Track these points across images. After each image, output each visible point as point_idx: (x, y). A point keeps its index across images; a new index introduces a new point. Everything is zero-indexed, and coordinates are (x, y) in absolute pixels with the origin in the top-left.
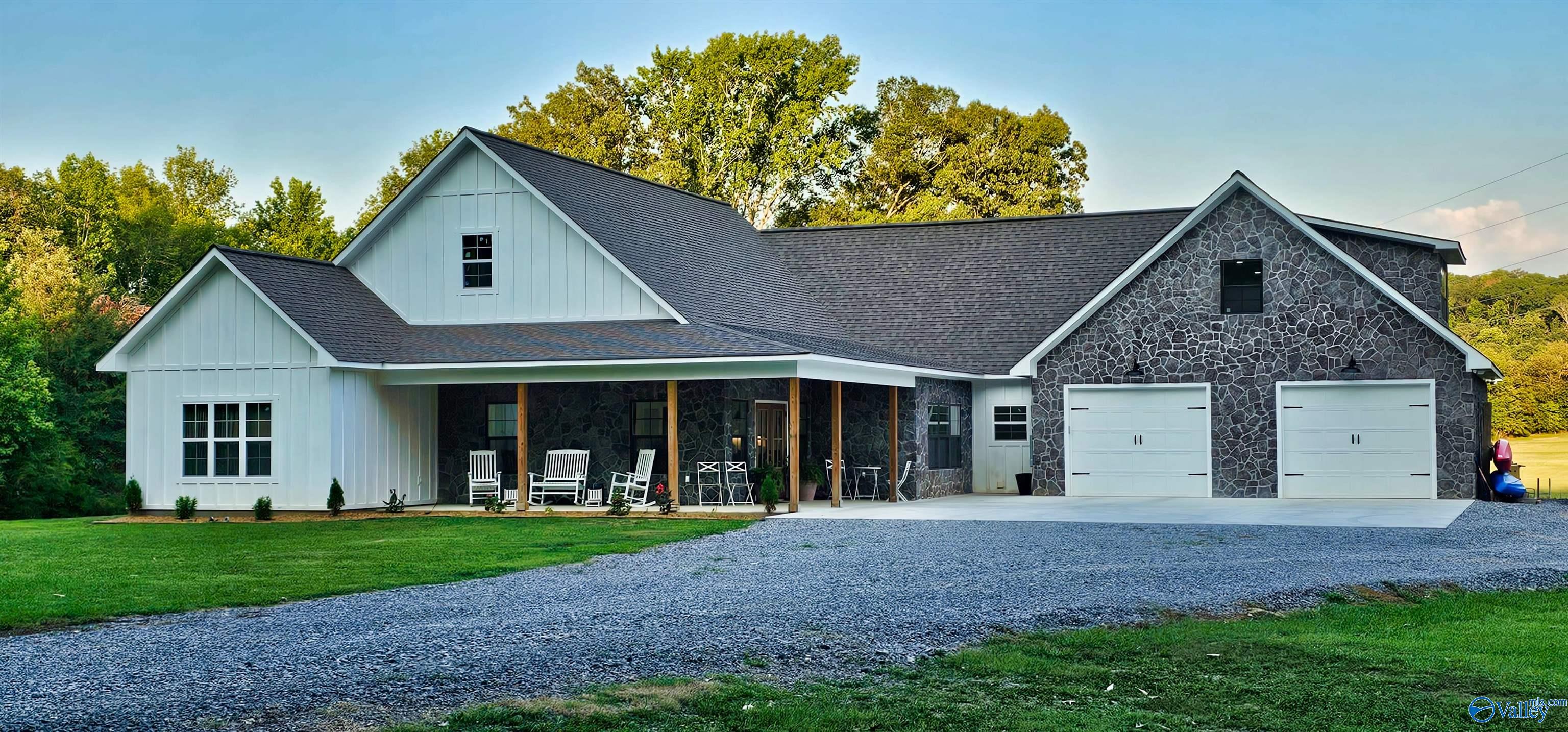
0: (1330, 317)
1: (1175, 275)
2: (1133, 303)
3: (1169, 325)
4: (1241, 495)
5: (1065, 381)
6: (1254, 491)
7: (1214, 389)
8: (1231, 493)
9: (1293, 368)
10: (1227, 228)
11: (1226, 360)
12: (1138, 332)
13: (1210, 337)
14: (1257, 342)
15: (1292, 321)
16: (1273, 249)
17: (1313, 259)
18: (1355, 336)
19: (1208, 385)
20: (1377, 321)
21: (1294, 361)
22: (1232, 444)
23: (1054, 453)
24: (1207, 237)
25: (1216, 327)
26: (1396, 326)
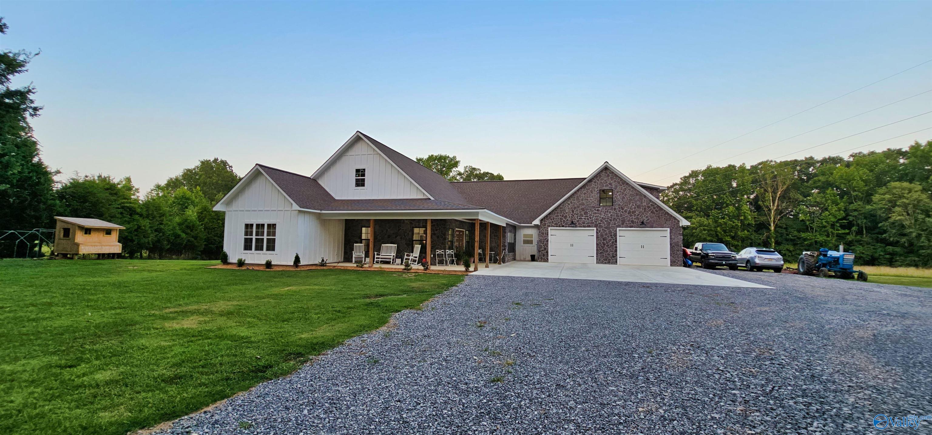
0: (635, 208)
1: (585, 194)
2: (571, 202)
3: (583, 209)
4: (606, 263)
5: (549, 226)
6: (610, 262)
7: (597, 230)
8: (602, 263)
9: (623, 224)
10: (602, 179)
11: (601, 221)
12: (573, 211)
13: (596, 213)
14: (611, 215)
15: (623, 209)
16: (616, 186)
17: (629, 189)
18: (643, 214)
19: (595, 229)
20: (651, 209)
21: (623, 222)
22: (603, 247)
23: (545, 249)
24: (595, 182)
25: (598, 210)
26: (657, 211)
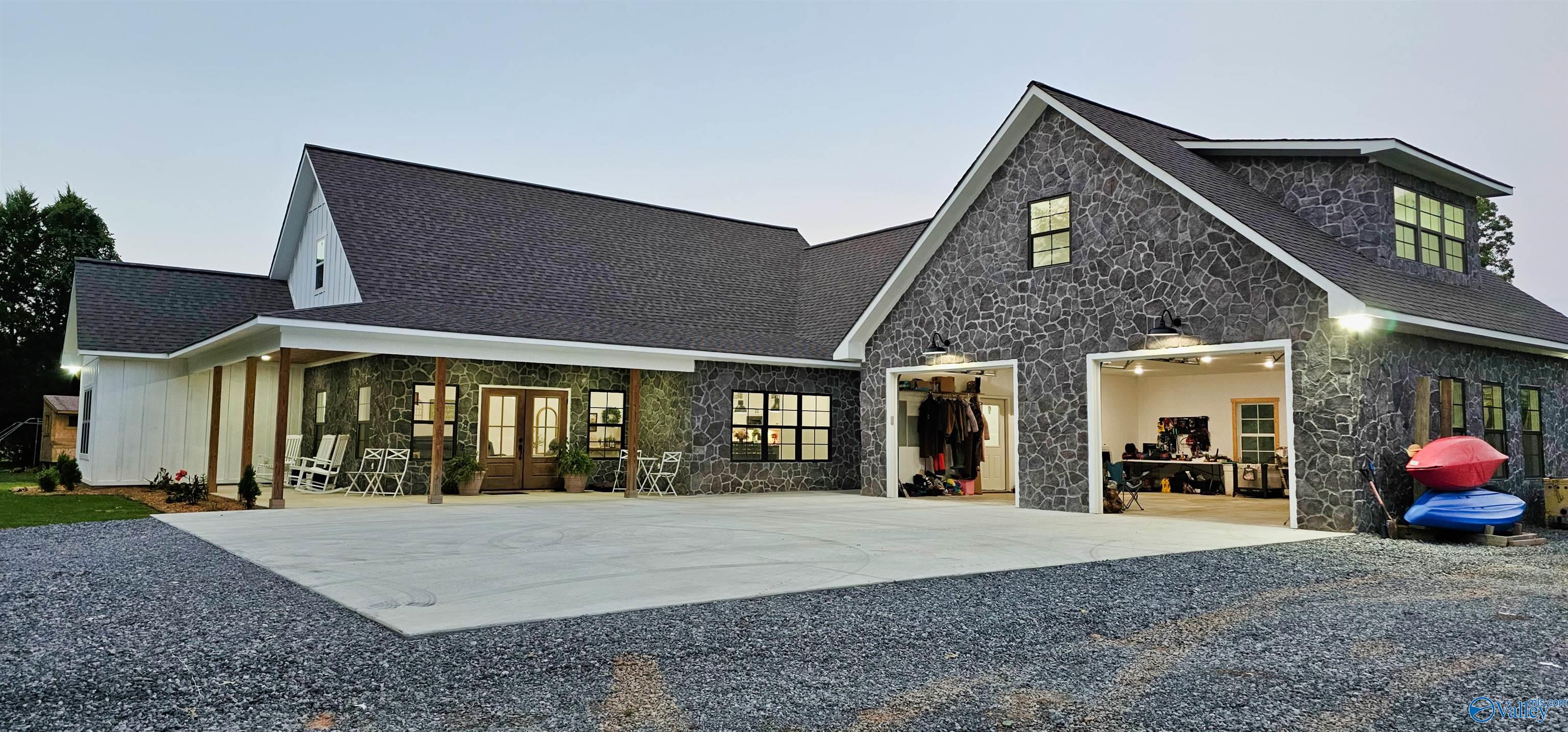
0: (1148, 260)
1: (984, 228)
2: (945, 267)
3: (977, 290)
4: (1049, 507)
5: (887, 364)
6: (1062, 501)
7: (1021, 367)
8: (1040, 504)
9: (1105, 335)
10: (1036, 158)
11: (1033, 328)
12: (949, 301)
13: (1016, 301)
14: (1066, 303)
15: (1104, 269)
16: (1082, 177)
17: (1127, 182)
18: (1180, 283)
19: (1014, 362)
20: (1209, 258)
21: (1107, 325)
22: (1040, 438)
23: (878, 446)
24: (1014, 176)
25: (1023, 287)
26: (1234, 262)
